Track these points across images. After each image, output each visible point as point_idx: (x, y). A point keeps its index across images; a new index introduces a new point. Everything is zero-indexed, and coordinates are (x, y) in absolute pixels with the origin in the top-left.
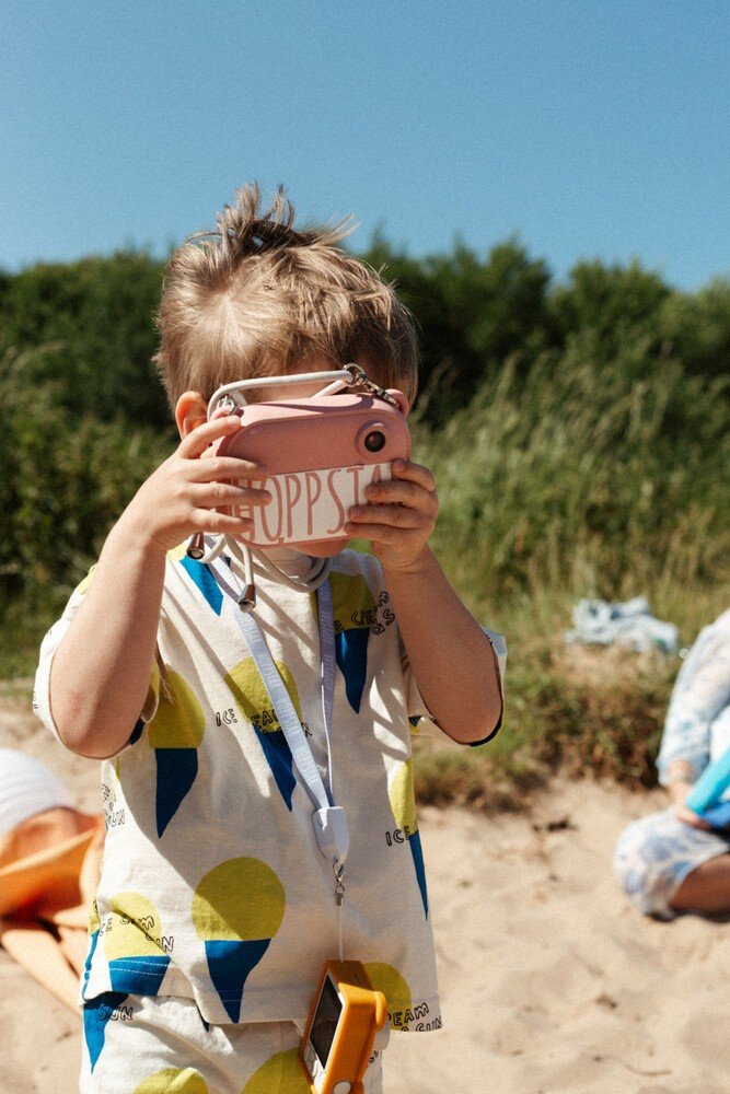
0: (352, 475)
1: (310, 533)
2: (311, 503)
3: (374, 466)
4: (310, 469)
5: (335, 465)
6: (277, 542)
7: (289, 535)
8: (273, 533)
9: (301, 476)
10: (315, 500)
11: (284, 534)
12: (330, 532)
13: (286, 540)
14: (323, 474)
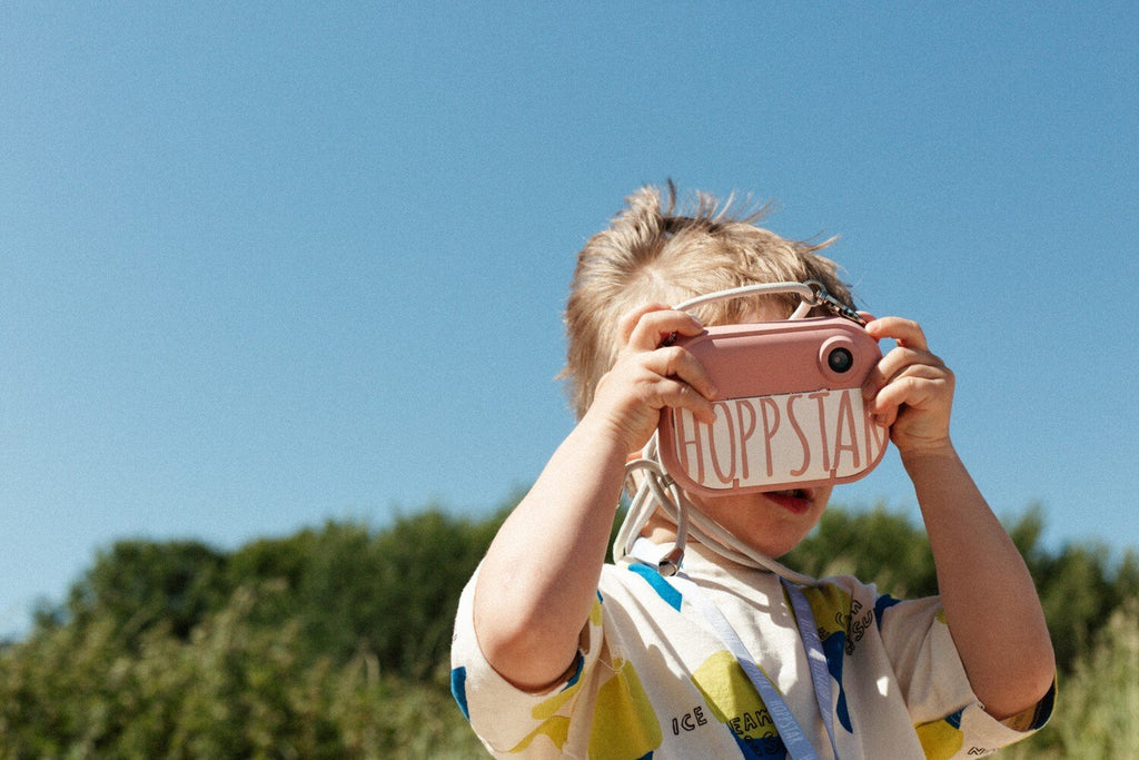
0: (816, 400)
1: (770, 473)
2: (768, 436)
3: (841, 392)
4: (765, 395)
5: (795, 390)
6: (730, 485)
7: (746, 475)
8: (726, 472)
9: (755, 402)
10: (774, 432)
11: (739, 474)
12: (794, 473)
13: (743, 483)
14: (781, 401)
